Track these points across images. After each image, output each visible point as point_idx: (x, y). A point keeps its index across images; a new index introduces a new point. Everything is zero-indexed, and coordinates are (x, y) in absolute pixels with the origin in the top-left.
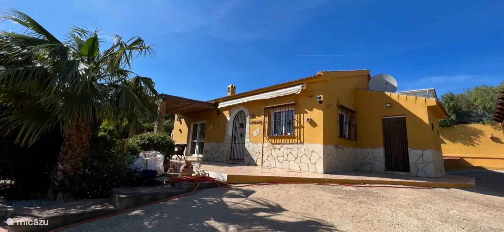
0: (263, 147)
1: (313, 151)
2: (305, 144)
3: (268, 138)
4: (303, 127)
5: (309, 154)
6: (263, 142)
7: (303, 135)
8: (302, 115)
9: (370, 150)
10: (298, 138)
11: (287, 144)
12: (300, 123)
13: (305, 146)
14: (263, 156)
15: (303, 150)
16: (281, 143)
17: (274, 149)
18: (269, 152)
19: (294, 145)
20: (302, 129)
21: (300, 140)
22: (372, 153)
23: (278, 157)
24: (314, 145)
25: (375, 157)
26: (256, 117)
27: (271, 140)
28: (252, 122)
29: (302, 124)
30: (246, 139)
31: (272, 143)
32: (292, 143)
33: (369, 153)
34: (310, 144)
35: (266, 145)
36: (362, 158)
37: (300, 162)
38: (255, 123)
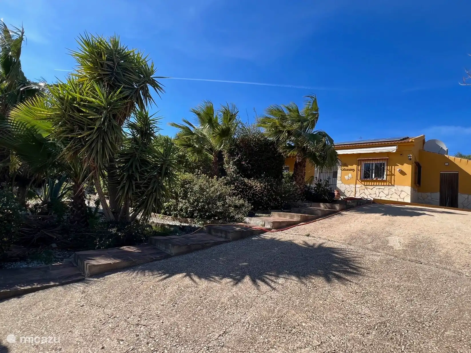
0: (356, 187)
1: (402, 191)
2: (396, 186)
3: (360, 181)
4: (394, 175)
5: (399, 193)
6: (356, 184)
7: (394, 180)
8: (393, 167)
9: (429, 194)
10: (389, 182)
11: (379, 185)
12: (391, 172)
13: (395, 187)
14: (355, 194)
15: (393, 190)
16: (374, 185)
17: (367, 189)
18: (362, 191)
19: (386, 187)
20: (393, 177)
21: (391, 183)
22: (431, 196)
23: (370, 194)
24: (403, 187)
25: (432, 199)
26: (349, 166)
27: (364, 182)
28: (344, 169)
29: (393, 173)
30: (337, 181)
31: (364, 185)
32: (384, 185)
33: (428, 196)
34: (400, 186)
35: (357, 186)
36: (422, 199)
37: (391, 198)
38: (347, 170)
